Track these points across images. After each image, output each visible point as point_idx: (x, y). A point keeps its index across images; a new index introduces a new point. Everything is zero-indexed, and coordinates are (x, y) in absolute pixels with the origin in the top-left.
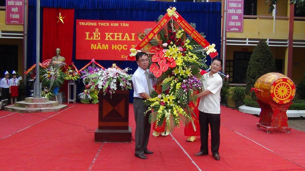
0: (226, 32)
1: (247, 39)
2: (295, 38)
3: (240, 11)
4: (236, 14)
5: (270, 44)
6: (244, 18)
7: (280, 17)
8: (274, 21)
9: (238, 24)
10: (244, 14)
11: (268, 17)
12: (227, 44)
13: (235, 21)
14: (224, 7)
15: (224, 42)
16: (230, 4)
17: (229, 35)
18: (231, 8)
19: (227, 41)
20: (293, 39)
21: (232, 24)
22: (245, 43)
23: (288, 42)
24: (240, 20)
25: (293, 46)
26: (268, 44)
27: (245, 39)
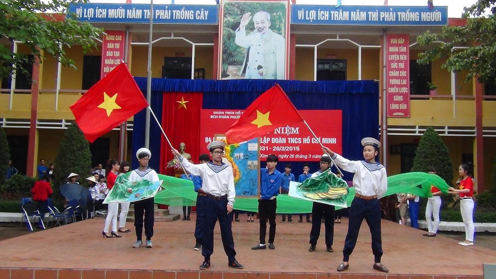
0: (387, 118)
1: (417, 127)
2: (485, 124)
3: (405, 90)
4: (399, 94)
5: (449, 133)
6: (412, 99)
7: (463, 96)
8: (454, 103)
9: (404, 107)
10: (411, 94)
11: (446, 96)
12: (388, 134)
13: (399, 102)
14: (383, 86)
15: (384, 131)
16: (390, 80)
17: (391, 122)
18: (393, 86)
19: (388, 129)
20: (483, 126)
21: (394, 106)
22: (414, 132)
23: (475, 130)
24: (405, 101)
25: (484, 136)
26: (447, 133)
27: (414, 127)
